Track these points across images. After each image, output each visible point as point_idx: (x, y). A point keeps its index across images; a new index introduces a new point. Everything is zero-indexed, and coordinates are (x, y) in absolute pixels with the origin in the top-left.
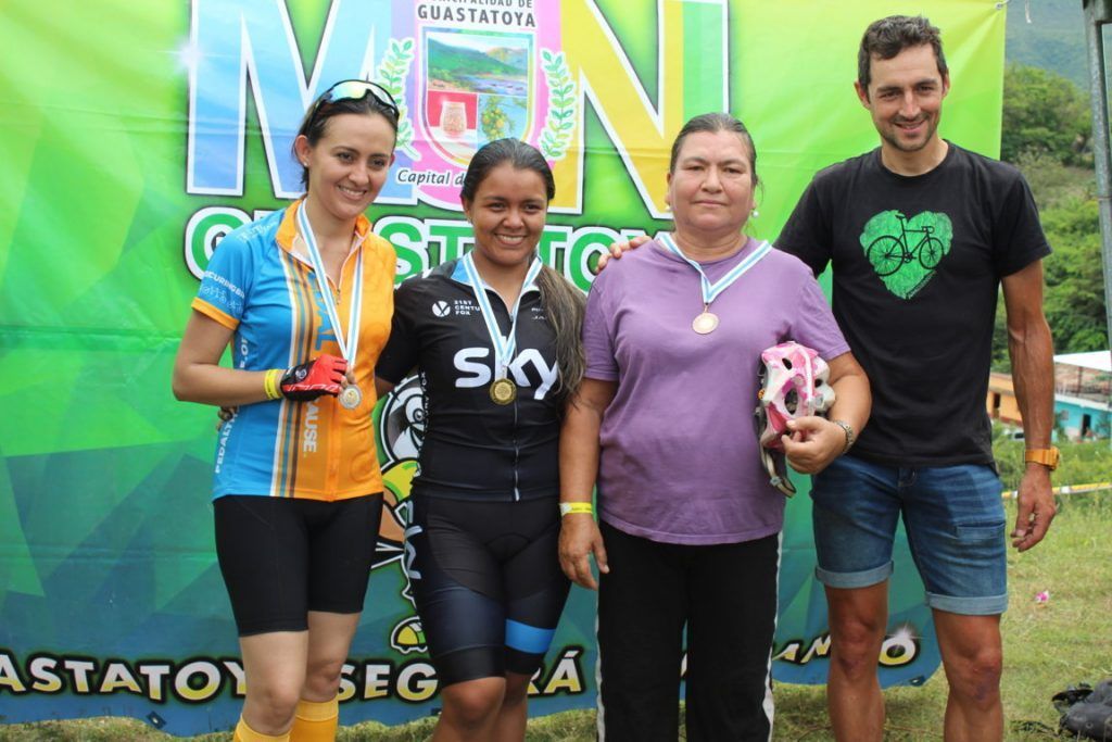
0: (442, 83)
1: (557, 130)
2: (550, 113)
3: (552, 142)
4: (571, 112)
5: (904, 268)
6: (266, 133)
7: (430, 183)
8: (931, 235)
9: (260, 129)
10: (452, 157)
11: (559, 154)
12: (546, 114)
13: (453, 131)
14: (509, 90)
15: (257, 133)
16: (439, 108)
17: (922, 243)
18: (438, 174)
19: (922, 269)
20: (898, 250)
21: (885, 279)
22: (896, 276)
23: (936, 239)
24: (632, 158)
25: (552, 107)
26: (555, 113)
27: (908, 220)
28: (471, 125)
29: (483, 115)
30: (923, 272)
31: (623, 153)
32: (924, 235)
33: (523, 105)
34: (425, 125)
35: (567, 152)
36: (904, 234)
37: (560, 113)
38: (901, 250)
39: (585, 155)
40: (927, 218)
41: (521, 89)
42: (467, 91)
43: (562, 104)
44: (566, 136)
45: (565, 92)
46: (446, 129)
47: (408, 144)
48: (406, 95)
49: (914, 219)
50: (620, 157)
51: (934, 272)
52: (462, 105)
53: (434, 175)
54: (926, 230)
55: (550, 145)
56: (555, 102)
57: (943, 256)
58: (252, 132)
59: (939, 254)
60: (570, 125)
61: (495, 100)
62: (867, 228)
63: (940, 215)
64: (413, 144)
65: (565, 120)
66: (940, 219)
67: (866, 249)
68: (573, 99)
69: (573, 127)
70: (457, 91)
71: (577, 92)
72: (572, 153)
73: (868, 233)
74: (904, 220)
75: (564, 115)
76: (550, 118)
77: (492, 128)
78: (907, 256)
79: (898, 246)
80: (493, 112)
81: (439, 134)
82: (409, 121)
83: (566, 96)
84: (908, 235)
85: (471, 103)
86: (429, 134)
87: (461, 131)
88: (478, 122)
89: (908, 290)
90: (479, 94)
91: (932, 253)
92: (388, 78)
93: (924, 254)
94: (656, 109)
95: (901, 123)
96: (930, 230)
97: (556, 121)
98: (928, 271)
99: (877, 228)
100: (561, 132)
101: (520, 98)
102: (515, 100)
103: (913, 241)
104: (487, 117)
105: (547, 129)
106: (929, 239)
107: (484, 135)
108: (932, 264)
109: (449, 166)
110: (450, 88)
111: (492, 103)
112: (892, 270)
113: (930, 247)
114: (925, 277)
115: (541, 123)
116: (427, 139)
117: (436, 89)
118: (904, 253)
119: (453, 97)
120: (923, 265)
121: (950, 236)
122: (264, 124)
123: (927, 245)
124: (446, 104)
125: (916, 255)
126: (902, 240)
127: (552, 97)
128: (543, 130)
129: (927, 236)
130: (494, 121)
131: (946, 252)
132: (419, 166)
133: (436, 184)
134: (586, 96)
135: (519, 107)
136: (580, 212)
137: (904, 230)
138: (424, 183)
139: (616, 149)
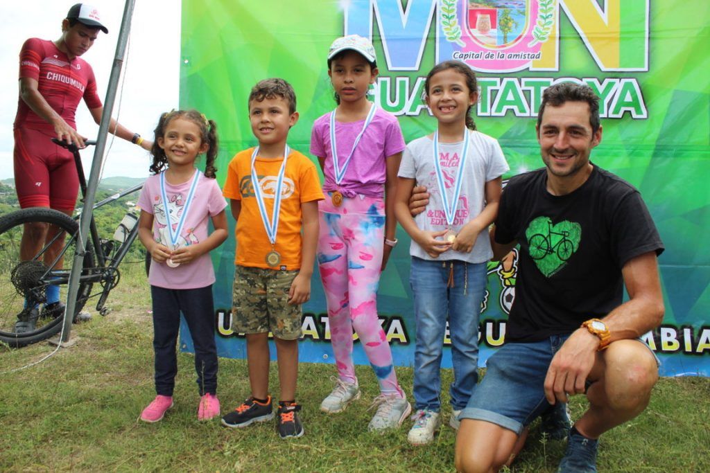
0: (477, 4)
1: (543, 26)
2: (539, 17)
3: (540, 32)
4: (551, 15)
5: (548, 257)
6: (383, 38)
7: (471, 59)
8: (566, 238)
9: (380, 36)
10: (483, 44)
11: (544, 38)
12: (537, 18)
13: (483, 31)
14: (516, 6)
15: (379, 38)
16: (476, 18)
17: (560, 242)
18: (475, 54)
19: (558, 260)
20: (545, 245)
21: (537, 261)
22: (543, 261)
23: (569, 241)
24: (588, 38)
25: (540, 13)
26: (542, 17)
27: (554, 225)
28: (494, 26)
29: (500, 20)
30: (560, 262)
31: (583, 36)
32: (562, 237)
33: (523, 13)
34: (468, 28)
35: (549, 37)
36: (549, 235)
37: (544, 16)
38: (546, 245)
39: (560, 38)
40: (566, 226)
41: (522, 4)
42: (491, 8)
43: (546, 12)
44: (549, 28)
45: (548, 4)
46: (479, 30)
47: (458, 39)
48: (457, 13)
49: (557, 225)
50: (581, 38)
51: (566, 263)
52: (488, 16)
53: (473, 54)
54: (563, 234)
55: (539, 34)
56: (542, 10)
57: (573, 254)
58: (376, 38)
59: (570, 251)
60: (551, 22)
61: (507, 12)
62: (530, 225)
63: (574, 224)
64: (461, 38)
65: (547, 20)
66: (574, 227)
67: (529, 239)
68: (552, 8)
69: (552, 24)
70: (485, 8)
71: (555, 4)
72: (552, 38)
73: (531, 229)
74: (551, 225)
75: (547, 17)
76: (539, 20)
77: (506, 27)
78: (550, 250)
79: (545, 243)
80: (507, 19)
81: (475, 32)
82: (459, 27)
83: (548, 7)
84: (553, 236)
85: (493, 14)
86: (470, 33)
87: (488, 30)
88: (497, 25)
89: (550, 272)
90: (498, 9)
91: (566, 250)
92: (447, 4)
93: (561, 250)
94: (603, 10)
95: (555, 153)
96: (567, 234)
97: (543, 21)
98: (562, 262)
99: (536, 227)
100: (545, 27)
101: (522, 10)
102: (519, 11)
103: (555, 240)
104: (502, 21)
105: (538, 25)
106: (565, 240)
107: (501, 31)
108: (565, 258)
109: (482, 49)
110: (481, 7)
111: (505, 14)
112: (540, 257)
113: (565, 246)
114: (561, 265)
115: (534, 23)
116: (469, 35)
117: (473, 8)
118: (548, 247)
119: (483, 12)
120: (559, 257)
121: (578, 239)
122: (382, 34)
123: (563, 244)
124: (479, 16)
125: (555, 250)
126: (548, 239)
127: (540, 7)
128: (535, 27)
129: (564, 238)
130: (507, 23)
131: (575, 250)
132: (466, 50)
133: (475, 59)
134: (560, 5)
135: (522, 15)
136: (557, 70)
137: (550, 232)
138: (468, 58)
139: (578, 34)
